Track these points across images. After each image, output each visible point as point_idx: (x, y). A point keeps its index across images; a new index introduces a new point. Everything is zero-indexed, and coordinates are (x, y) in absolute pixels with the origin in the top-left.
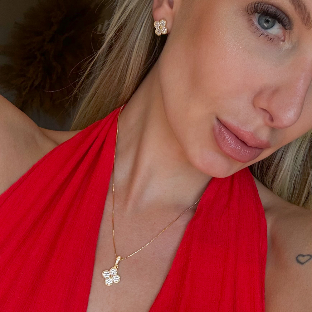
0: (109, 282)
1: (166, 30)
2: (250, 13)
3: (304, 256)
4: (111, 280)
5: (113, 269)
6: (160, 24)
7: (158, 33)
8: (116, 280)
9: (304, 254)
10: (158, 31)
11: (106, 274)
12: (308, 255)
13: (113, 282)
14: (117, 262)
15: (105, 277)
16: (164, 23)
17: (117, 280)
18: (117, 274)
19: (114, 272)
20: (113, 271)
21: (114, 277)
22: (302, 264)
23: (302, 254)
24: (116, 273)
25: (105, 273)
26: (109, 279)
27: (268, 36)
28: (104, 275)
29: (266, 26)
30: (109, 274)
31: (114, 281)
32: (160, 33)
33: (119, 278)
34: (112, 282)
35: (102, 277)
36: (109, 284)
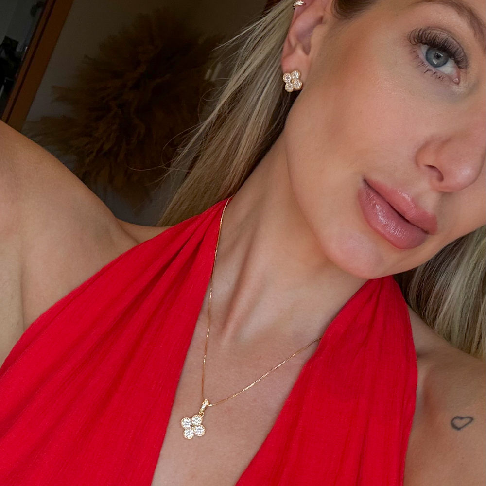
0: (189, 434)
1: (300, 84)
2: (414, 43)
3: (461, 418)
4: (192, 431)
5: (196, 417)
6: (291, 76)
7: (289, 88)
8: (199, 433)
9: (463, 416)
10: (290, 87)
11: (186, 423)
12: (468, 417)
13: (195, 435)
14: (203, 407)
15: (184, 426)
16: (297, 75)
17: (201, 432)
18: (202, 424)
19: (197, 421)
20: (197, 419)
21: (197, 428)
22: (459, 429)
23: (459, 415)
24: (200, 422)
25: (185, 420)
26: (190, 429)
27: (436, 74)
28: (183, 424)
29: (436, 63)
30: (191, 423)
31: (196, 433)
32: (292, 89)
33: (203, 430)
34: (192, 435)
35: (181, 426)
36: (189, 437)
